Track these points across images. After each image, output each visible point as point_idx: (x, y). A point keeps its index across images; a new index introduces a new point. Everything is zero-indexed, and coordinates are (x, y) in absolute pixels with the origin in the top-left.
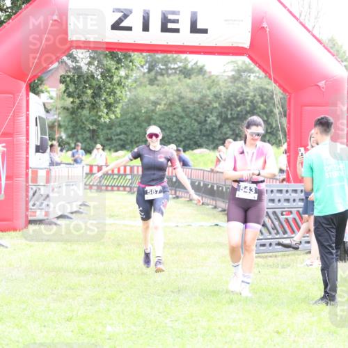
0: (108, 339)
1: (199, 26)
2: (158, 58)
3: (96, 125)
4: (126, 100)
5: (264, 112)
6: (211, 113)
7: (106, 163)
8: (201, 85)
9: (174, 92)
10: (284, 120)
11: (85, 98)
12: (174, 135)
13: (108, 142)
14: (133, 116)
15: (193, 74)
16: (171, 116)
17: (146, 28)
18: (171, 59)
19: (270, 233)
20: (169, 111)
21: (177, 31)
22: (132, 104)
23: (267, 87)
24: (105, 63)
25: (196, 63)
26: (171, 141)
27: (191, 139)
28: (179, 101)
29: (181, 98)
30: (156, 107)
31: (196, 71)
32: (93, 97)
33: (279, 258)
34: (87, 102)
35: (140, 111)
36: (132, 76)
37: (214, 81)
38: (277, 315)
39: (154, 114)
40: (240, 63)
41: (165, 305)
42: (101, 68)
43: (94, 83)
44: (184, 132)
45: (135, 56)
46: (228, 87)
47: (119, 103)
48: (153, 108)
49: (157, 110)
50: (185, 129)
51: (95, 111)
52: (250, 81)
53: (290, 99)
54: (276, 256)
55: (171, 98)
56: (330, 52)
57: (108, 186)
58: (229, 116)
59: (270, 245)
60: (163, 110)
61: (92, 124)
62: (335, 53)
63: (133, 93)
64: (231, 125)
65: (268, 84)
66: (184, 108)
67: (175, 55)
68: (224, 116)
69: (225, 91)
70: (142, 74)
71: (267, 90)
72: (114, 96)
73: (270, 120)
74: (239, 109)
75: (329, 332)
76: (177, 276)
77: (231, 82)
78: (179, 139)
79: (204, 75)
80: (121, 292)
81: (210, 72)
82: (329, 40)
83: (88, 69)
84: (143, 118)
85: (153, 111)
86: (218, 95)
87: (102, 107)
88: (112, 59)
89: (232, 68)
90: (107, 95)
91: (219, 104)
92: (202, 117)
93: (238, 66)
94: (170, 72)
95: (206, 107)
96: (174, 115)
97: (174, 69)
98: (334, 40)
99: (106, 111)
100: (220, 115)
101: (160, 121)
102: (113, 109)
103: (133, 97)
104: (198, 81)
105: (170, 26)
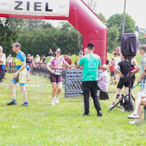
0: (13, 131)
1: (49, 9)
2: (33, 21)
3: (9, 47)
4: (20, 37)
5: (74, 42)
6: (54, 43)
7: (12, 62)
8: (50, 31)
9: (39, 34)
10: (82, 45)
11: (4, 36)
12: (39, 51)
13: (13, 54)
14: (23, 43)
15: (47, 27)
16: (38, 44)
17: (28, 9)
18: (38, 21)
19: (76, 89)
20: (37, 41)
21: (40, 10)
22: (23, 39)
23: (75, 32)
24: (12, 22)
25: (48, 23)
26: (38, 53)
27: (46, 53)
28: (41, 38)
29: (42, 36)
30: (32, 40)
31: (48, 26)
32: (7, 36)
33: (80, 99)
34: (5, 38)
35: (26, 42)
36: (22, 28)
37: (54, 30)
38: (79, 121)
39: (31, 43)
40: (65, 23)
41: (35, 117)
42: (11, 25)
43: (8, 31)
44: (43, 50)
45: (24, 20)
46: (60, 32)
47: (17, 38)
48: (31, 40)
49: (33, 41)
50: (44, 49)
51: (8, 41)
52: (69, 30)
53: (84, 37)
54: (79, 98)
55: (38, 37)
56: (99, 19)
57: (13, 71)
58: (61, 44)
59: (77, 93)
60: (35, 41)
61: (7, 47)
62: (102, 19)
63: (23, 35)
64: (61, 47)
65: (76, 31)
66: (43, 40)
67: (40, 20)
68: (58, 43)
69: (59, 34)
70: (27, 27)
71: (75, 33)
72: (16, 35)
73: (76, 45)
74: (64, 41)
75: (99, 127)
76: (40, 106)
77: (61, 30)
78: (41, 53)
79: (51, 28)
80: (18, 112)
81: (53, 27)
82: (99, 14)
83: (5, 25)
84: (27, 44)
85: (31, 41)
86: (56, 36)
87: (11, 40)
88: (15, 21)
89: (62, 25)
90: (13, 35)
91: (57, 39)
92: (50, 44)
93: (64, 24)
94: (38, 26)
95: (51, 40)
96: (39, 43)
97: (39, 25)
98: (101, 14)
99: (13, 41)
100: (57, 43)
101: (34, 45)
102: (15, 40)
103: (23, 36)
104: (49, 30)
105: (38, 8)
